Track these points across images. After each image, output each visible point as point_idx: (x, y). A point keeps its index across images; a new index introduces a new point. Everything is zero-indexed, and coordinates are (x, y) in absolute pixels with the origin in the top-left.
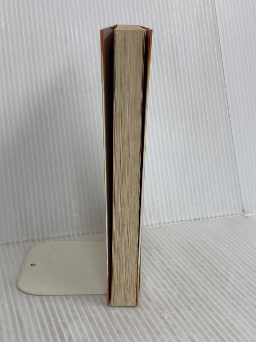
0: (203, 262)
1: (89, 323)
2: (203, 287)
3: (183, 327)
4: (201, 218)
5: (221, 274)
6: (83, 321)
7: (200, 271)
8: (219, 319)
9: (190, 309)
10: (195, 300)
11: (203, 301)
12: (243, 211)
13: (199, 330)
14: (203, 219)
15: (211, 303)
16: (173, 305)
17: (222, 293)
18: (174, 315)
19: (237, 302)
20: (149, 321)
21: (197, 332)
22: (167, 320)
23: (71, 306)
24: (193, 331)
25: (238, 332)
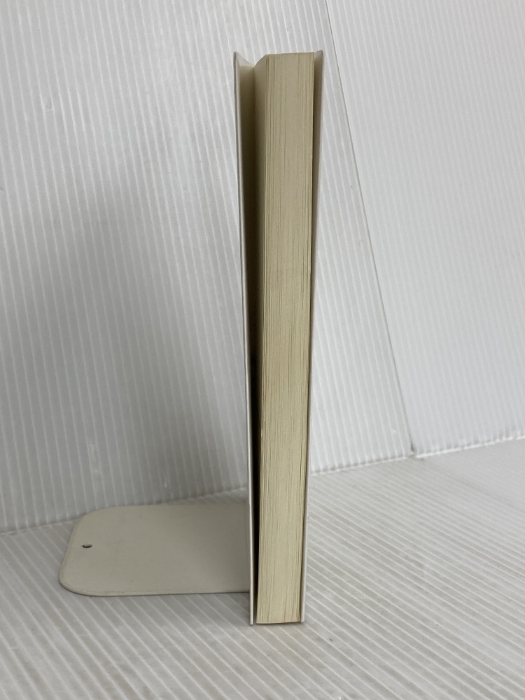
1: (176, 662)
4: (336, 464)
7: (365, 555)
8: (428, 631)
9: (367, 621)
12: (413, 449)
13: (396, 652)
15: (404, 606)
16: (331, 616)
18: (340, 634)
20: (296, 648)
21: (393, 656)
22: (330, 643)
23: (128, 635)
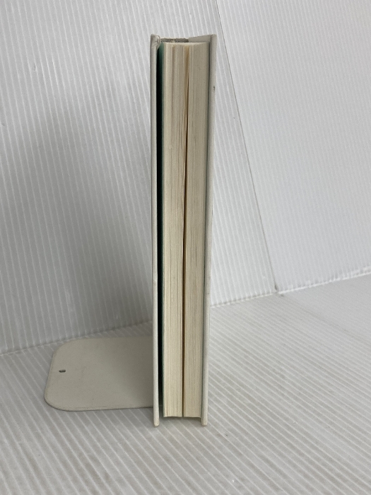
0: (246, 357)
1: (126, 453)
2: (257, 390)
3: (247, 443)
4: (227, 300)
5: (274, 370)
6: (116, 451)
7: (246, 369)
8: (289, 428)
10: (253, 408)
11: (262, 407)
12: (276, 288)
14: (230, 301)
15: (272, 409)
16: (227, 417)
17: (283, 395)
18: (232, 431)
19: (304, 404)
20: (204, 442)
21: (267, 448)
22: (226, 438)
23: (94, 433)
24: (262, 447)
25: (317, 442)
